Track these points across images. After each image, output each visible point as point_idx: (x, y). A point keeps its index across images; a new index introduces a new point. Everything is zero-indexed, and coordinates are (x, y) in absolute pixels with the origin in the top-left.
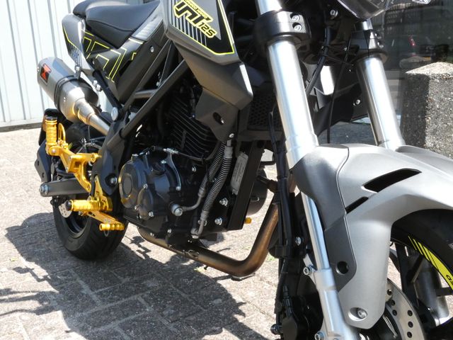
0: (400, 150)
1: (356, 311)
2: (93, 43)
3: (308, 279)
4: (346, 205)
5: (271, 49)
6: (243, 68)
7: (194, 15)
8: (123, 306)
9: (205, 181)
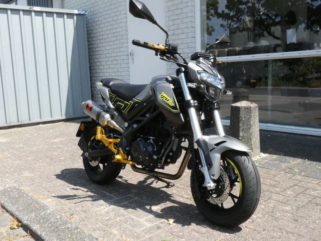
0: (224, 136)
1: (213, 175)
2: (115, 98)
3: (200, 171)
4: (210, 150)
5: (189, 110)
6: (181, 114)
7: (166, 99)
8: (126, 198)
9: (164, 147)
